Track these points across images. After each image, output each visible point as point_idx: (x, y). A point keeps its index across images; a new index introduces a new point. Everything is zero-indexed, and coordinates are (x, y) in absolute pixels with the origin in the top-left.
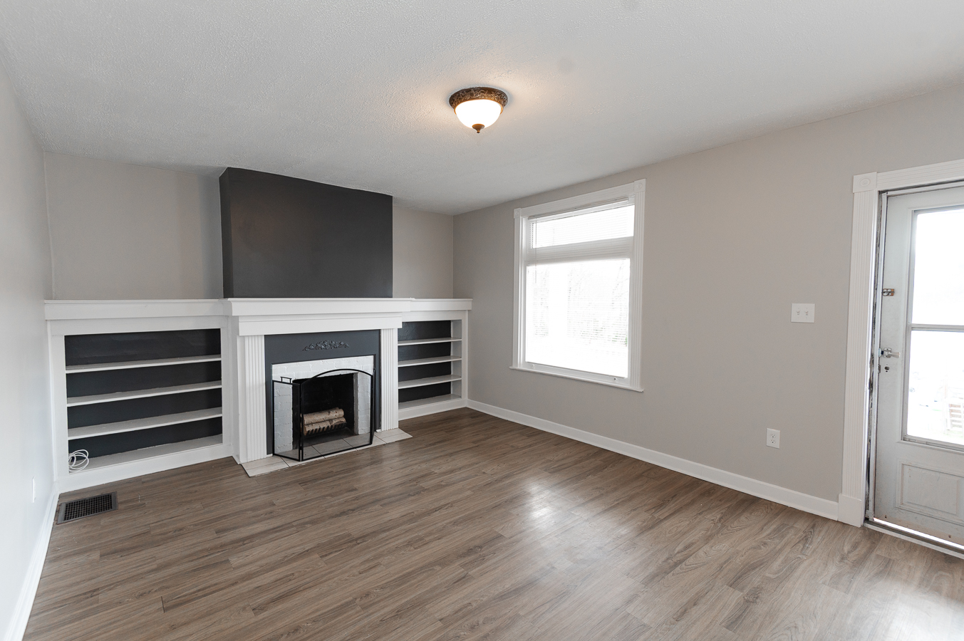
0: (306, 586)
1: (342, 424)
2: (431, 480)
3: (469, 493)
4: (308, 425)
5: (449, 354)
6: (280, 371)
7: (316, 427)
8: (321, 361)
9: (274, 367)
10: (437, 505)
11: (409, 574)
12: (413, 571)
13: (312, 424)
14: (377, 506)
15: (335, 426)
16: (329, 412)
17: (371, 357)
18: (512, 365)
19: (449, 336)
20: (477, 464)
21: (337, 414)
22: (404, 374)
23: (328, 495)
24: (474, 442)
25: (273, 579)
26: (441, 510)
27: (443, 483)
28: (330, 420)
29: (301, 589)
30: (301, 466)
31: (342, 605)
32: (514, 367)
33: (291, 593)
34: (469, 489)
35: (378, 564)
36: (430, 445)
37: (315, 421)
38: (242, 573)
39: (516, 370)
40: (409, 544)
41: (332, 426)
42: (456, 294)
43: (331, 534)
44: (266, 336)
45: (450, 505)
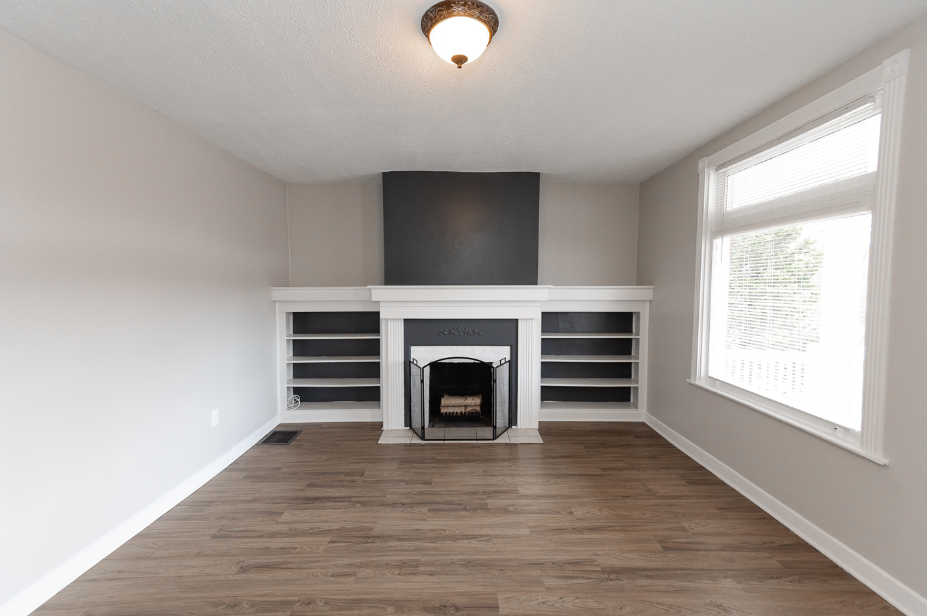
0: (289, 565)
1: (476, 412)
2: (504, 499)
3: (526, 531)
4: (444, 407)
5: (630, 353)
6: (418, 352)
7: (451, 410)
8: (455, 347)
9: (413, 348)
10: (476, 532)
11: (363, 601)
12: (368, 600)
13: (448, 406)
14: (424, 510)
15: (469, 413)
16: (466, 398)
17: (508, 348)
18: (690, 378)
19: (630, 331)
20: (576, 498)
21: (473, 402)
22: (548, 370)
23: (402, 481)
24: (603, 469)
25: (281, 545)
26: (472, 541)
27: (511, 508)
28: (466, 406)
29: (283, 566)
30: (420, 445)
31: (283, 602)
32: (692, 381)
33: (274, 566)
34: (529, 527)
35: (354, 574)
36: (550, 458)
37: (452, 404)
38: (275, 529)
39: (692, 385)
40: (401, 566)
41: (465, 412)
42: (641, 279)
43: (362, 522)
44: (405, 320)
45: (488, 538)
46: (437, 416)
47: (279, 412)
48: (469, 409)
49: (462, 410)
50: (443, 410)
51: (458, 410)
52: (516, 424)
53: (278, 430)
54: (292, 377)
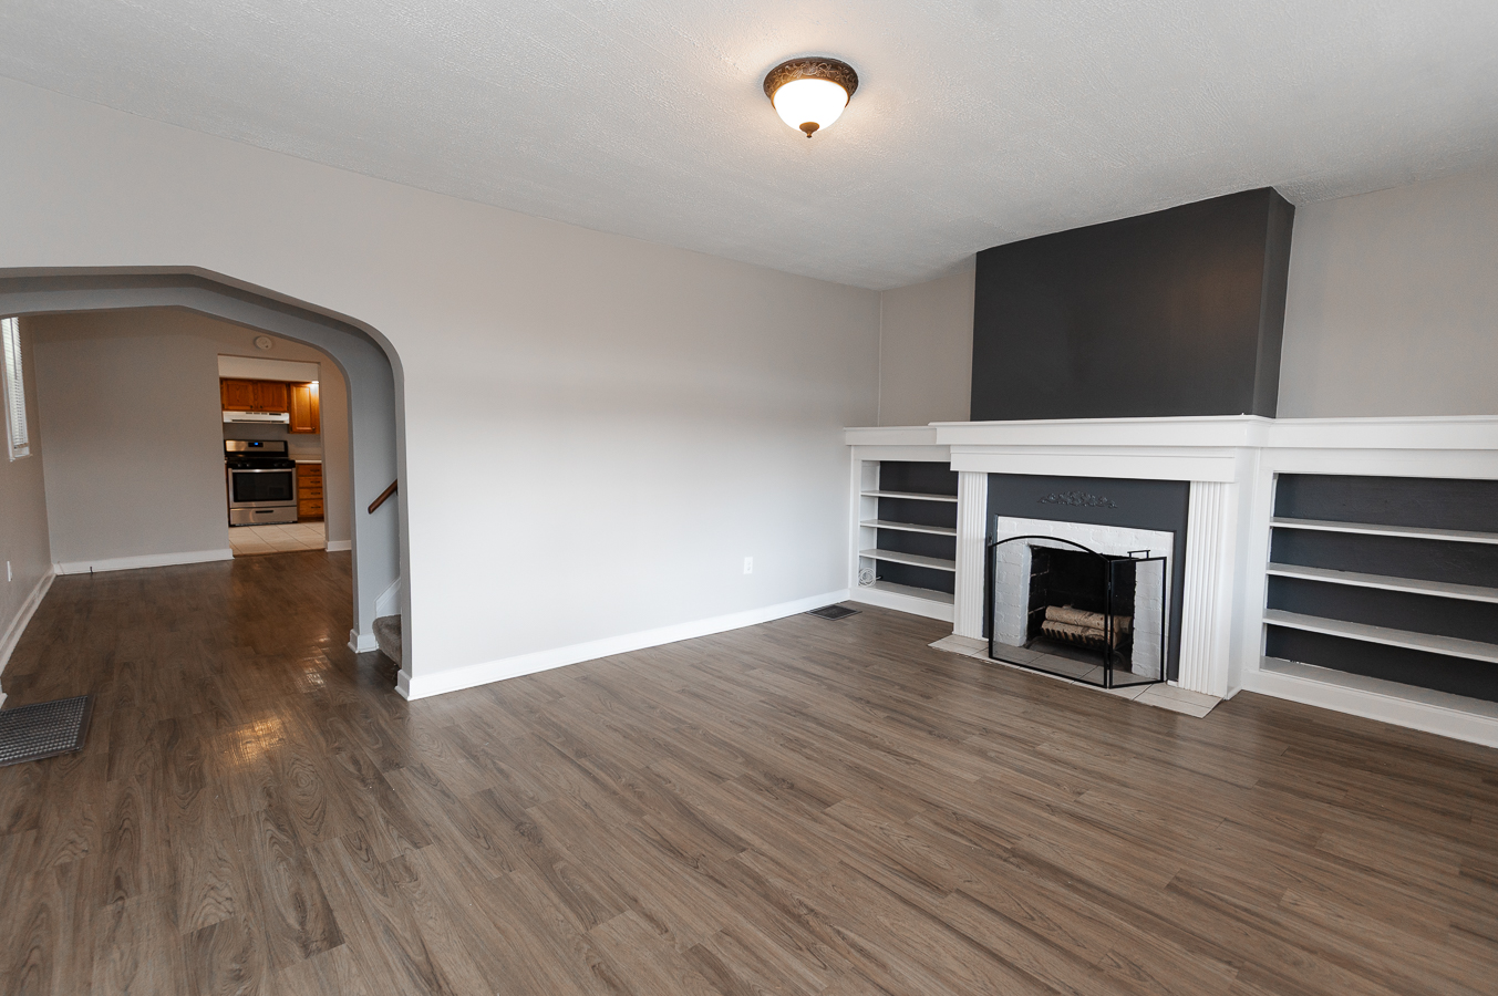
2: (1001, 744)
3: (972, 778)
4: (1050, 621)
6: (1008, 526)
7: (1058, 628)
9: (1002, 518)
13: (1055, 621)
15: (1087, 638)
17: (1169, 536)
26: (890, 757)
28: (1088, 627)
37: (1065, 619)
44: (989, 474)
45: (911, 761)
46: (1036, 632)
47: (850, 586)
48: (1090, 633)
49: (1078, 631)
50: (1045, 626)
51: (1070, 630)
52: (1175, 677)
53: (844, 606)
54: (875, 547)
